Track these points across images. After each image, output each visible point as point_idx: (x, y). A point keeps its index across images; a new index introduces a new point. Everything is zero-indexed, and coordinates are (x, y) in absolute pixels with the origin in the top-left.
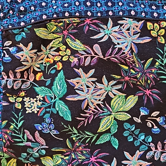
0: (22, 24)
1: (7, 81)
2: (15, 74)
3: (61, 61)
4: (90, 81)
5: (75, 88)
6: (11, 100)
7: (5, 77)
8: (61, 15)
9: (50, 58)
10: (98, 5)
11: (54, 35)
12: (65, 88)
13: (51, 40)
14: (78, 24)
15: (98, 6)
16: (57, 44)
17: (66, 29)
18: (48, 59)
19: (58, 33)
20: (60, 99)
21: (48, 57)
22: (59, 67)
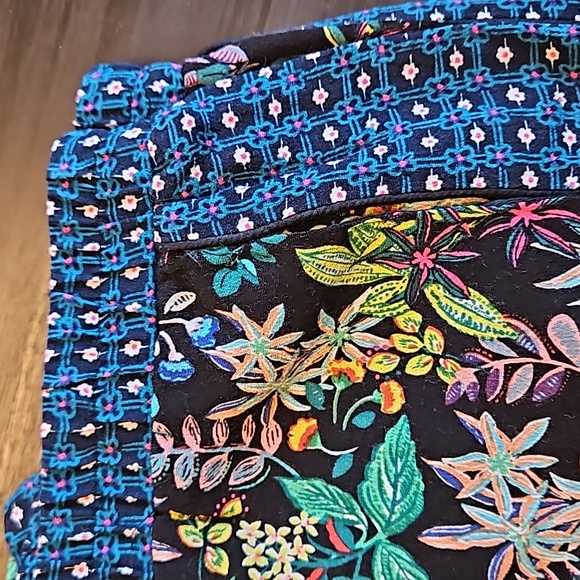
0: (244, 224)
1: (173, 458)
2: (206, 428)
3: (399, 375)
4: (526, 469)
5: (459, 497)
6: (190, 535)
7: (167, 444)
8: (407, 186)
9: (350, 360)
10: (565, 140)
11: (372, 266)
12: (415, 494)
13: (359, 290)
14: (482, 223)
15: (565, 146)
16: (383, 305)
17: (427, 245)
18: (343, 365)
19: (390, 258)
20: (394, 539)
21: (340, 355)
22: (390, 400)
